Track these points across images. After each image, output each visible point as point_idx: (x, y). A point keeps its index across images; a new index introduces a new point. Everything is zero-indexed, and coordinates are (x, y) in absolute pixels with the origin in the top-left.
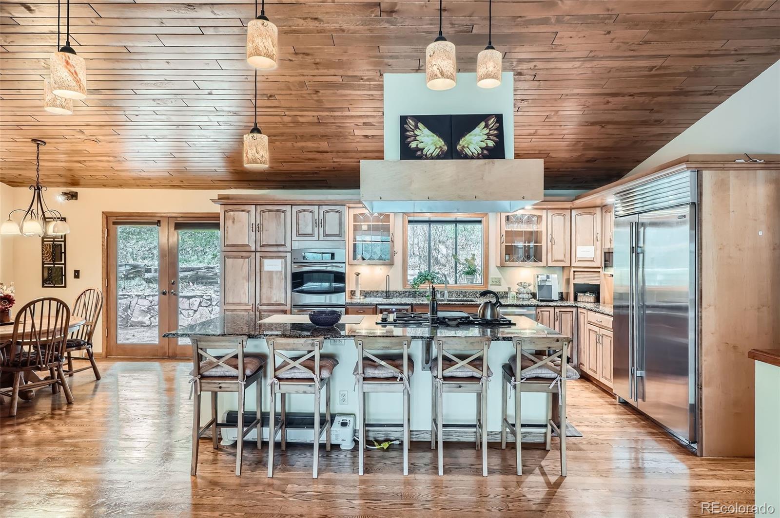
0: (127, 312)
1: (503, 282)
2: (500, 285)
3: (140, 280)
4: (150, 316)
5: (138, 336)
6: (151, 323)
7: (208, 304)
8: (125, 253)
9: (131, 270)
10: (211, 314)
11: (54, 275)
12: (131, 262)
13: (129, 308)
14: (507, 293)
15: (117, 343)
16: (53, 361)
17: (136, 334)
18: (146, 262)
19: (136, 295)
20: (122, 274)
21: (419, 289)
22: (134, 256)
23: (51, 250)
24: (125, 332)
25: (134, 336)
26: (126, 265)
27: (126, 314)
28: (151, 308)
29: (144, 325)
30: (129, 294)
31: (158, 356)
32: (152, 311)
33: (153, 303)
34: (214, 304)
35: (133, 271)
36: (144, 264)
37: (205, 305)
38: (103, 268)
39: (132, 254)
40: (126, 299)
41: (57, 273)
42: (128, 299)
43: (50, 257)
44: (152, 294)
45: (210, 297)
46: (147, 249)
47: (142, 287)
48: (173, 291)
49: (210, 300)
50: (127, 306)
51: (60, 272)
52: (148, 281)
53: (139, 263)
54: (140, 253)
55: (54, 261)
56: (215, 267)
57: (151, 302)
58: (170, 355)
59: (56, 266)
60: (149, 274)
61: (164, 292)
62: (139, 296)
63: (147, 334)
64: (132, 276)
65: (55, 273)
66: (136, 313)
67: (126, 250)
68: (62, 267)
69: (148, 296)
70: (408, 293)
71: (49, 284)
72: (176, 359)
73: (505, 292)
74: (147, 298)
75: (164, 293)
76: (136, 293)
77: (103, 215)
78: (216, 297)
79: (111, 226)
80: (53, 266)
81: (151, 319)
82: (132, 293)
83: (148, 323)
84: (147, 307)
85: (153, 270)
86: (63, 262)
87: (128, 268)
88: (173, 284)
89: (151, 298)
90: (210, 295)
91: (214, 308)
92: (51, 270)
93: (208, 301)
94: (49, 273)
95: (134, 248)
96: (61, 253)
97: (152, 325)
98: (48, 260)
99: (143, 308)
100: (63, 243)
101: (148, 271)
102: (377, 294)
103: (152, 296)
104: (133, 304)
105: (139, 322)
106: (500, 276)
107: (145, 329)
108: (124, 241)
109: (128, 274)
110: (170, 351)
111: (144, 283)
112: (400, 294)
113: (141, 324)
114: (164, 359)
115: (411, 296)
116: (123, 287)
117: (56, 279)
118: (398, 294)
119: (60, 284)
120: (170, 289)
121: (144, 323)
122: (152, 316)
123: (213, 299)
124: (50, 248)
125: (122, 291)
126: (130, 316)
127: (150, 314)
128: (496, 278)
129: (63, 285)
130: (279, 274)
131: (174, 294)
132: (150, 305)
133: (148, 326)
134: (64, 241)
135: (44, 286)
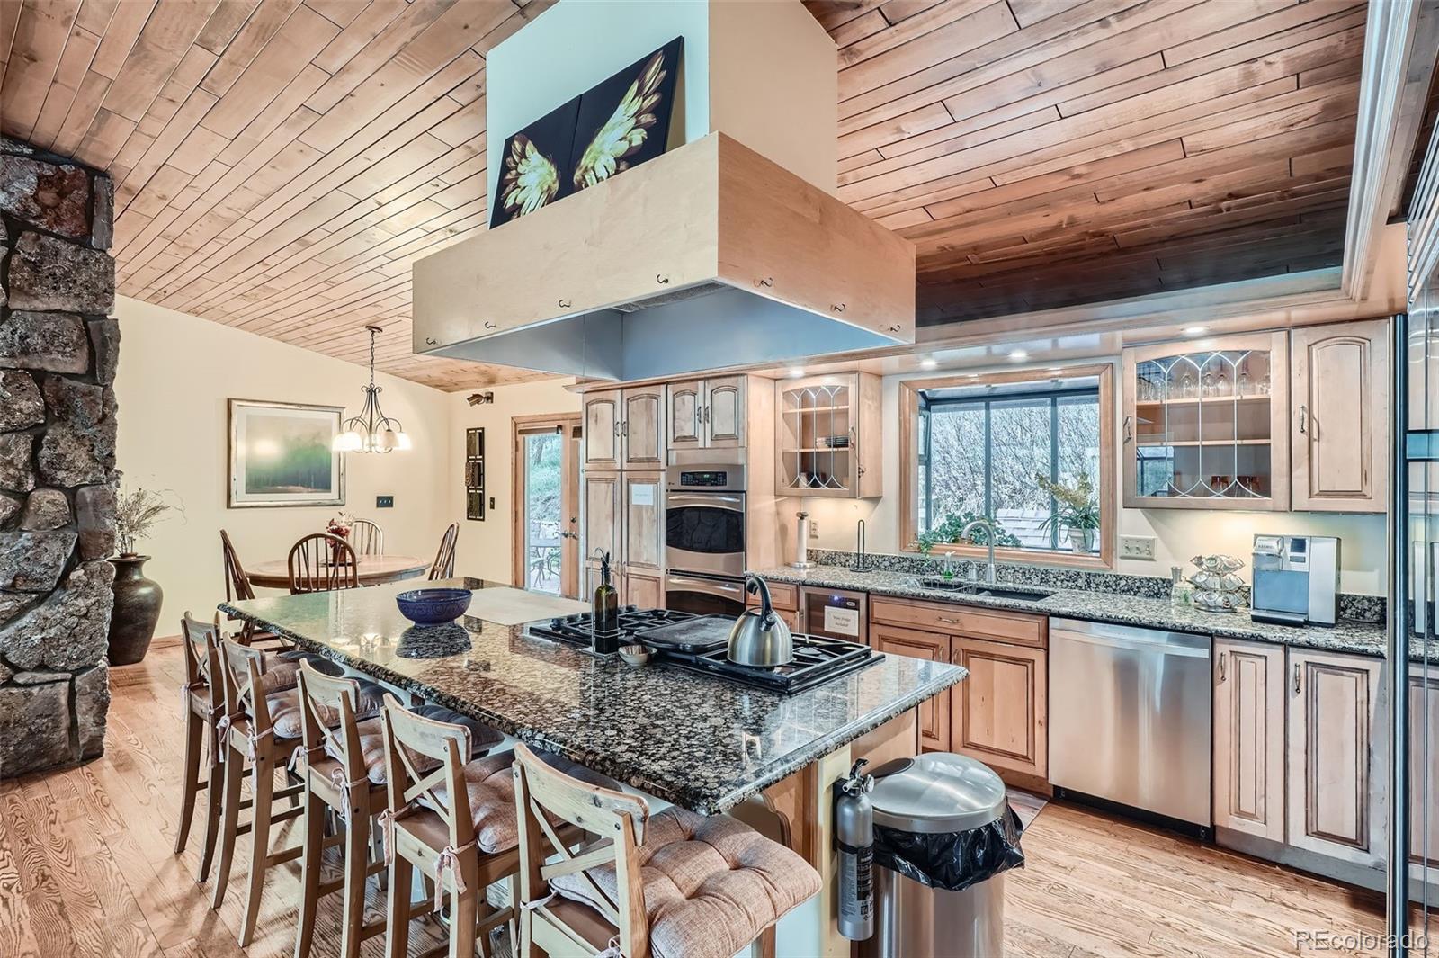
1: (1160, 550)
2: (1152, 560)
11: (475, 503)
14: (1169, 583)
21: (931, 554)
23: (473, 471)
41: (477, 501)
43: (472, 480)
48: (574, 532)
51: (480, 501)
55: (475, 486)
59: (477, 492)
68: (481, 493)
70: (907, 564)
71: (472, 515)
73: (1164, 581)
75: (566, 536)
77: (512, 421)
80: (474, 492)
86: (482, 487)
92: (473, 497)
94: (472, 502)
96: (481, 475)
100: (481, 462)
102: (848, 561)
106: (1150, 534)
112: (892, 564)
115: (915, 570)
117: (477, 510)
118: (887, 563)
119: (479, 516)
120: (571, 529)
124: (472, 469)
128: (1138, 541)
129: (482, 518)
130: (650, 511)
134: (483, 459)
135: (468, 518)
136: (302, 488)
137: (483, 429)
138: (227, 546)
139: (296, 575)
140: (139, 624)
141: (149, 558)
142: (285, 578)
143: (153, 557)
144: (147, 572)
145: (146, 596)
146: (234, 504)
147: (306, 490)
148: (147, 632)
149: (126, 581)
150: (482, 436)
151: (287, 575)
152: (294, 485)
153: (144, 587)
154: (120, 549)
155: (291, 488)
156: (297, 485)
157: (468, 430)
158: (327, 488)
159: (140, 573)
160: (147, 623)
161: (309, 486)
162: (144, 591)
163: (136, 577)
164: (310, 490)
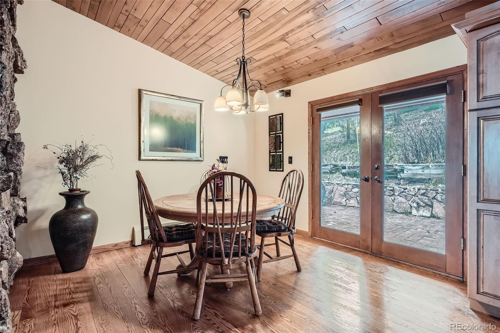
0: (331, 194)
3: (339, 174)
4: (345, 199)
5: (338, 213)
6: (346, 204)
7: (391, 194)
8: (330, 158)
9: (333, 168)
10: (394, 202)
11: (276, 161)
12: (334, 163)
13: (332, 192)
15: (320, 225)
16: (240, 255)
17: (337, 211)
18: (342, 162)
19: (337, 184)
20: (328, 170)
22: (335, 159)
23: (274, 141)
24: (330, 208)
25: (335, 213)
26: (330, 164)
27: (330, 196)
28: (346, 193)
29: (342, 205)
30: (332, 182)
31: (359, 248)
32: (347, 196)
33: (348, 189)
34: (397, 194)
35: (335, 168)
36: (341, 164)
37: (389, 194)
38: (309, 153)
39: (334, 158)
40: (330, 186)
41: (277, 159)
42: (331, 186)
43: (273, 147)
44: (347, 183)
45: (392, 188)
46: (343, 155)
47: (340, 179)
48: (376, 177)
49: (393, 190)
50: (331, 190)
51: (279, 159)
52: (344, 174)
53: (338, 163)
54: (339, 158)
55: (276, 150)
56: (393, 165)
57: (347, 189)
58: (374, 251)
59: (277, 154)
60: (345, 170)
61: (366, 178)
62: (339, 184)
63: (344, 213)
64: (334, 171)
65: (276, 160)
66: (336, 196)
67: (330, 157)
68: (281, 154)
69: (345, 184)
71: (273, 168)
72: (381, 258)
74: (343, 186)
75: (367, 180)
76: (336, 182)
77: (309, 104)
78: (398, 188)
79: (315, 112)
80: (275, 154)
81: (346, 201)
82: (334, 182)
83: (344, 204)
84: (344, 192)
85: (347, 167)
86: (281, 150)
87: (332, 166)
88: (377, 168)
89: (346, 186)
90: (392, 186)
91: (396, 197)
92: (274, 157)
93: (391, 192)
94: (273, 160)
95: (335, 155)
96: (280, 143)
97: (347, 205)
98: (272, 149)
99: (341, 193)
100: (281, 135)
101: (344, 168)
103: (347, 185)
104: (334, 190)
105: (339, 202)
107: (342, 208)
108: (330, 151)
109: (332, 170)
110: (374, 246)
111: (341, 176)
113: (340, 204)
114: (367, 253)
116: (329, 178)
117: (277, 165)
119: (279, 168)
120: (373, 175)
121: (342, 204)
122: (347, 199)
123: (395, 190)
124: (273, 140)
125: (328, 180)
126: (333, 198)
127: (346, 197)
129: (282, 169)
131: (379, 182)
132: (345, 191)
133: (344, 206)
134: (282, 133)
135: (270, 170)
136: (181, 149)
137: (282, 114)
138: (141, 184)
139: (203, 211)
140: (80, 242)
141: (88, 192)
142: (194, 214)
143: (91, 191)
144: (88, 202)
145: (86, 221)
146: (143, 157)
147: (183, 150)
148: (87, 247)
149: (72, 209)
150: (282, 119)
151: (195, 211)
152: (176, 147)
153: (85, 214)
154: (69, 185)
155: (175, 149)
156: (178, 148)
157: (269, 117)
158: (194, 150)
159: (83, 204)
160: (86, 241)
161: (184, 148)
162: (85, 217)
163: (80, 207)
164: (185, 151)
